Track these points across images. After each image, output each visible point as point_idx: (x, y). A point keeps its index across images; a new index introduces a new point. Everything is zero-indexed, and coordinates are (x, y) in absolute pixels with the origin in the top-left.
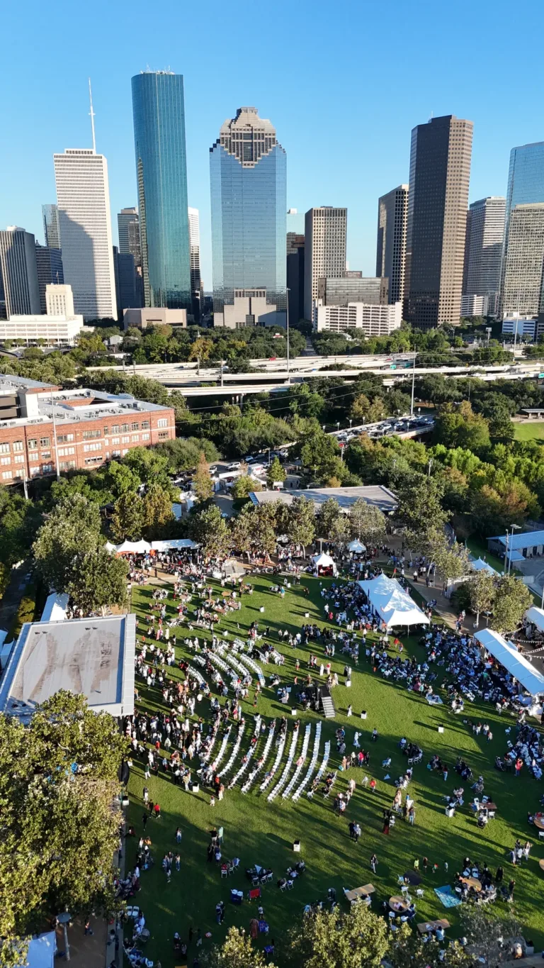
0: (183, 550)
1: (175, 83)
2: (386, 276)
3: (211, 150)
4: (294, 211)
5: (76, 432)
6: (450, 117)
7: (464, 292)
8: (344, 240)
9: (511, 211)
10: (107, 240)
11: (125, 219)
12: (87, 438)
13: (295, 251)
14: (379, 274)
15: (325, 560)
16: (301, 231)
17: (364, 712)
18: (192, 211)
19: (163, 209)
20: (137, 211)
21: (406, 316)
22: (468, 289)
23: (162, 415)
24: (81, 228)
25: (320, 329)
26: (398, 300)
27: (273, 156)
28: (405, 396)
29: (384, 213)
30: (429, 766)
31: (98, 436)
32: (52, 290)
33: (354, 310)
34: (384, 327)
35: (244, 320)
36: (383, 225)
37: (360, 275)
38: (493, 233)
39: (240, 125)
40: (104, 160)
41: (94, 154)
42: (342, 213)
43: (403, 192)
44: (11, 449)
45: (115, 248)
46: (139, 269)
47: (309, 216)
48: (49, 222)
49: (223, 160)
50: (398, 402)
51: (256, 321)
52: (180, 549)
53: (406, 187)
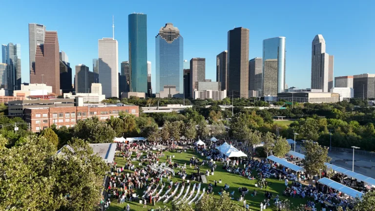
0: (140, 141)
1: (144, 17)
2: (220, 81)
3: (156, 37)
4: (186, 61)
5: (97, 111)
6: (241, 28)
7: (249, 89)
8: (204, 69)
9: (264, 62)
10: (116, 70)
11: (123, 65)
12: (102, 114)
13: (186, 74)
14: (217, 81)
15: (200, 142)
16: (189, 68)
17: (220, 180)
18: (149, 62)
19: (138, 59)
20: (128, 62)
21: (228, 94)
22: (251, 88)
23: (133, 108)
24: (107, 65)
25: (196, 98)
26: (225, 89)
27: (178, 39)
28: (230, 112)
29: (219, 60)
30: (252, 195)
31: (107, 114)
32: (94, 85)
33: (208, 92)
34: (220, 97)
35: (167, 96)
36: (219, 64)
37: (210, 81)
38: (259, 70)
39: (167, 29)
40: (117, 42)
41: (113, 40)
42: (204, 60)
43: (225, 53)
44: (70, 115)
45: (119, 74)
46: (128, 82)
47: (191, 62)
48: (95, 66)
49: (160, 40)
50: (227, 113)
51: (172, 97)
52: (138, 141)
53: (226, 51)
